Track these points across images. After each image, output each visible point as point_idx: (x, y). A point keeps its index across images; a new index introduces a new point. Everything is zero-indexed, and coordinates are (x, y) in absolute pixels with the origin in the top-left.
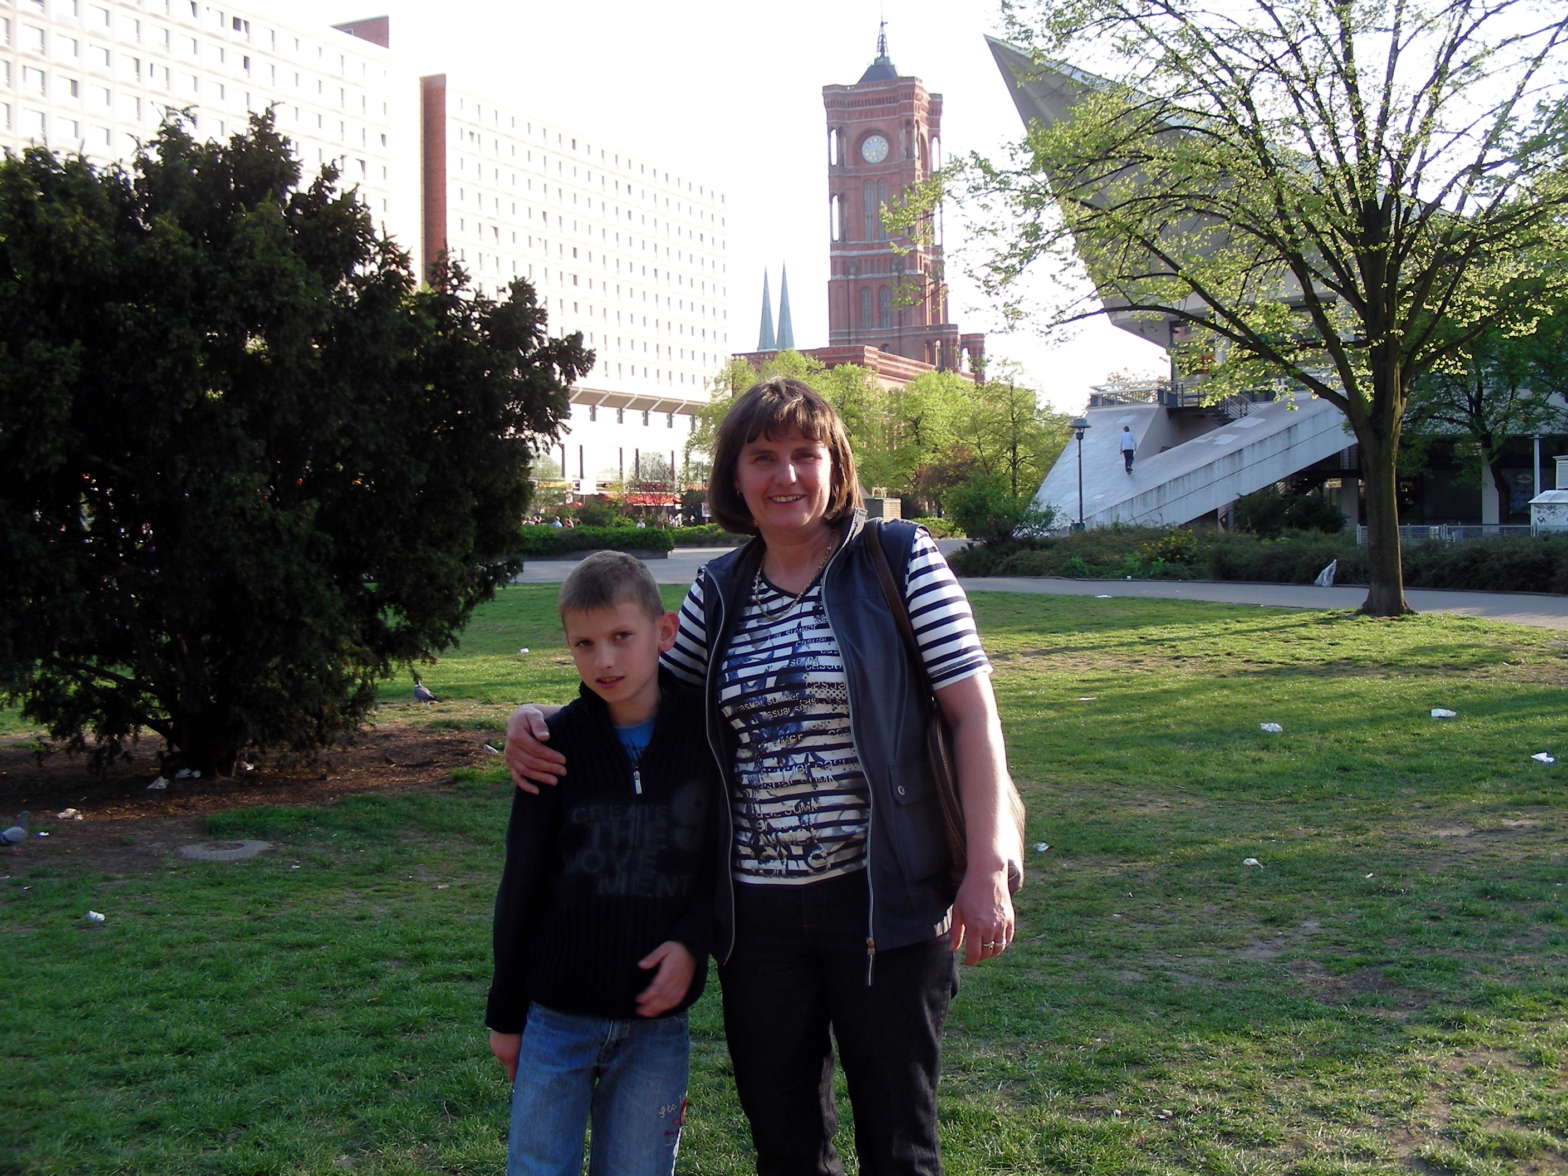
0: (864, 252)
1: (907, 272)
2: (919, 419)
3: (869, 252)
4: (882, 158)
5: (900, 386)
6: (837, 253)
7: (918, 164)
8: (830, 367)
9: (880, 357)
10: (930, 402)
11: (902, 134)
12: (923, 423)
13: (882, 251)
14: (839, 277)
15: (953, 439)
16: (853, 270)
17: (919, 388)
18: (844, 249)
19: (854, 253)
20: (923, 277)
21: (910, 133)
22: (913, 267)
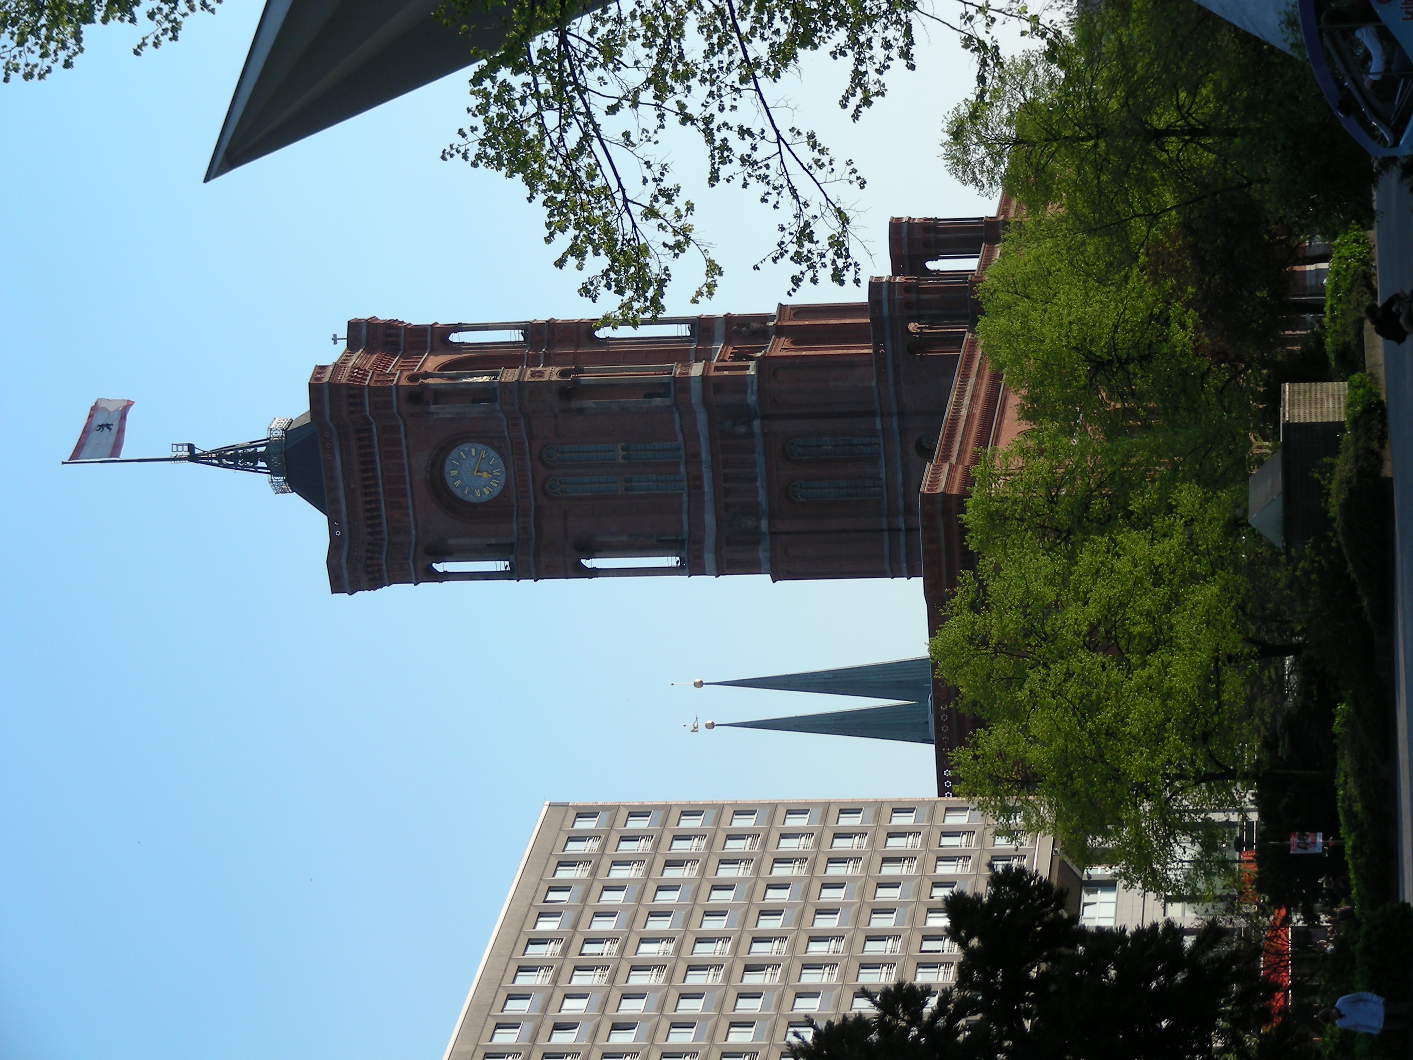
0: (708, 498)
1: (752, 399)
2: (1090, 358)
3: (707, 487)
4: (494, 457)
5: (1014, 400)
6: (709, 559)
7: (510, 375)
8: (970, 560)
9: (946, 458)
10: (1050, 333)
11: (442, 411)
12: (1100, 349)
13: (705, 455)
14: (763, 554)
15: (1137, 279)
16: (749, 523)
17: (1017, 360)
18: (700, 542)
19: (710, 519)
20: (760, 362)
21: (438, 395)
22: (740, 384)
